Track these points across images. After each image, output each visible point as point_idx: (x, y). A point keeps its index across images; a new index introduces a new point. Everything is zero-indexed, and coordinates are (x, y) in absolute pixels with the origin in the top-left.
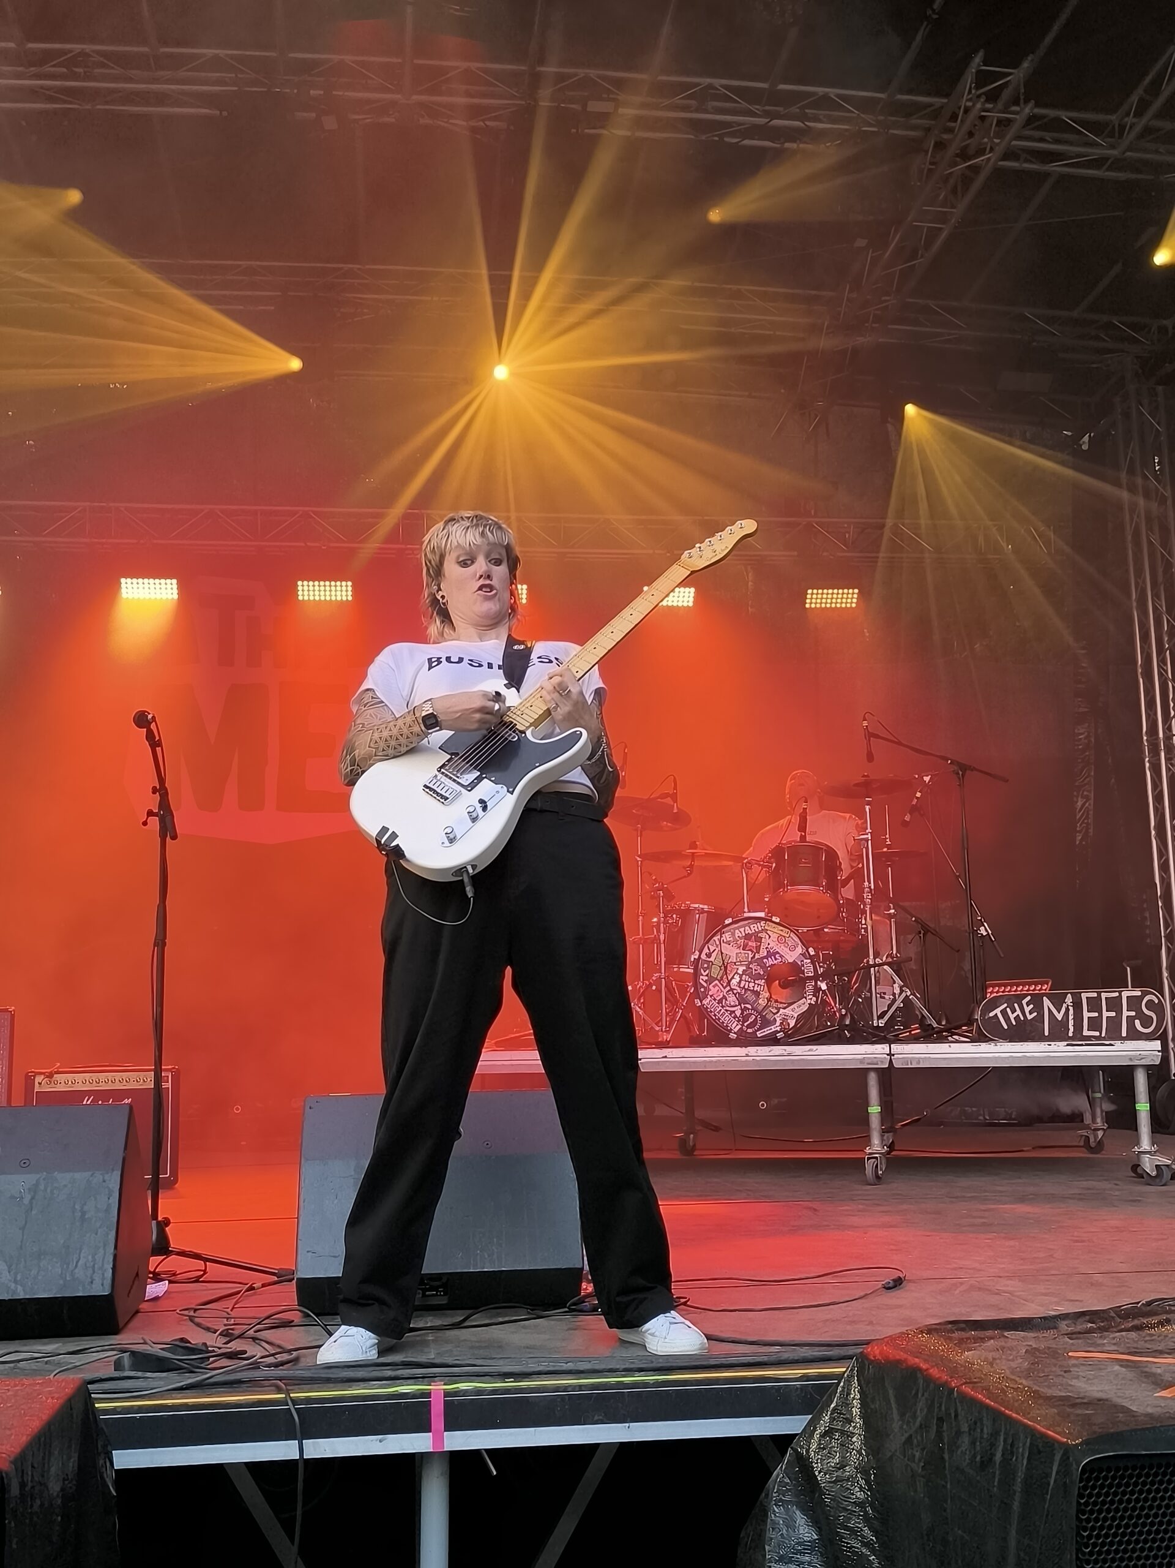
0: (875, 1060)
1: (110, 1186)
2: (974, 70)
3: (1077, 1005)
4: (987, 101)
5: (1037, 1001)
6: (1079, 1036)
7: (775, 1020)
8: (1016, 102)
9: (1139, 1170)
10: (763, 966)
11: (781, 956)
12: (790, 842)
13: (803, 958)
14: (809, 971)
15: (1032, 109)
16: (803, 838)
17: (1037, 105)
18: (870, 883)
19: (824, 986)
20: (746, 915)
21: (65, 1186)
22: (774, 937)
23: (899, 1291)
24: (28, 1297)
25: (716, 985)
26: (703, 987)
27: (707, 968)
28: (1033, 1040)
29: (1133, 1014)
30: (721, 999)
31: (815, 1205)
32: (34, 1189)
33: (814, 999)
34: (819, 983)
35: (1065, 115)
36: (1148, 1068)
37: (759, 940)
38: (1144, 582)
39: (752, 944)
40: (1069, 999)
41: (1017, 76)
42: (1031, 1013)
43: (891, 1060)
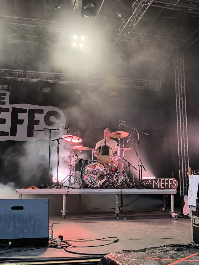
0: (118, 192)
3: (160, 181)
6: (160, 188)
7: (98, 183)
10: (96, 172)
11: (100, 170)
12: (102, 146)
13: (104, 170)
14: (105, 173)
16: (105, 145)
18: (119, 154)
20: (93, 161)
22: (98, 166)
23: (117, 243)
25: (86, 176)
26: (83, 176)
27: (84, 172)
28: (151, 189)
29: (171, 184)
30: (87, 179)
33: (106, 179)
34: (107, 176)
36: (174, 195)
39: (94, 167)
42: (151, 183)
43: (121, 192)
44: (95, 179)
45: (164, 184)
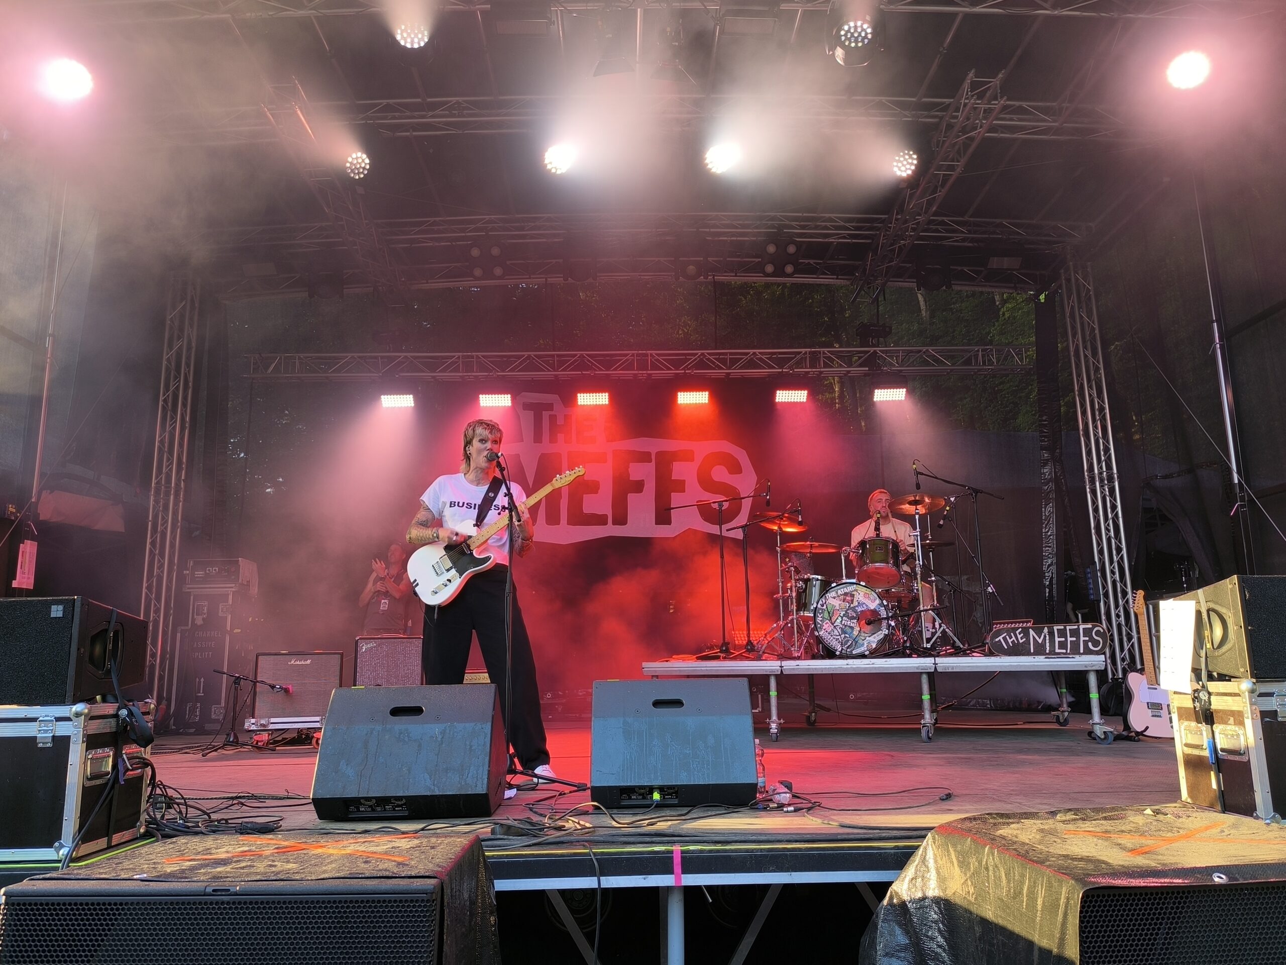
0: (926, 668)
1: (486, 731)
2: (969, 81)
3: (1051, 633)
4: (978, 99)
5: (1025, 632)
6: (1052, 653)
7: (863, 644)
8: (996, 99)
9: (1093, 735)
10: (856, 612)
11: (867, 606)
12: (870, 538)
13: (879, 607)
14: (883, 614)
15: (1005, 101)
16: (878, 535)
17: (1008, 100)
18: (919, 560)
19: (893, 624)
20: (844, 581)
21: (461, 731)
22: (862, 594)
23: (949, 802)
24: (441, 794)
25: (827, 623)
26: (819, 624)
27: (822, 613)
28: (1023, 655)
29: (1087, 639)
30: (831, 631)
31: (892, 753)
32: (443, 733)
33: (887, 631)
34: (890, 622)
35: (1024, 104)
36: (1097, 672)
37: (853, 596)
38: (1082, 379)
39: (848, 598)
40: (1046, 630)
41: (996, 82)
42: (1022, 639)
43: (935, 668)
44: (854, 633)
45: (1063, 639)
